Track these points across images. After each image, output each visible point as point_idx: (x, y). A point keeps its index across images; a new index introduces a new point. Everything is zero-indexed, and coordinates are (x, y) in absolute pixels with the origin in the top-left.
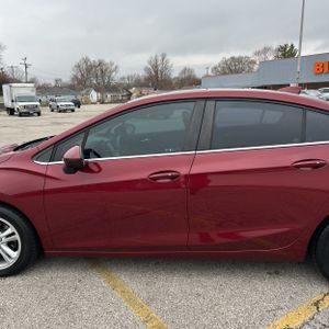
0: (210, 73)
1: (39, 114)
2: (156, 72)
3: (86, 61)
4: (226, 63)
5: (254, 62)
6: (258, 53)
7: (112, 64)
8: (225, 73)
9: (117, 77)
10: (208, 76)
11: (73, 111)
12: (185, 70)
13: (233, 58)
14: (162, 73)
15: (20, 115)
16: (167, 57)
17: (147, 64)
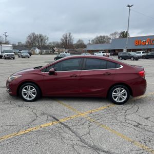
0: (91, 42)
1: (14, 58)
2: (66, 41)
3: (33, 34)
4: (98, 38)
5: (110, 39)
6: (112, 35)
7: (46, 36)
8: (97, 43)
9: (48, 42)
10: (89, 44)
11: (29, 57)
12: (79, 41)
13: (101, 36)
14: (69, 41)
15: (5, 59)
16: (71, 35)
17: (62, 37)
